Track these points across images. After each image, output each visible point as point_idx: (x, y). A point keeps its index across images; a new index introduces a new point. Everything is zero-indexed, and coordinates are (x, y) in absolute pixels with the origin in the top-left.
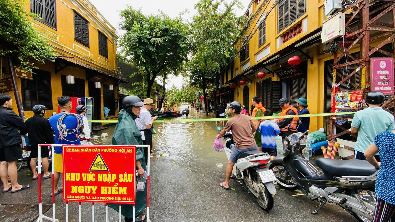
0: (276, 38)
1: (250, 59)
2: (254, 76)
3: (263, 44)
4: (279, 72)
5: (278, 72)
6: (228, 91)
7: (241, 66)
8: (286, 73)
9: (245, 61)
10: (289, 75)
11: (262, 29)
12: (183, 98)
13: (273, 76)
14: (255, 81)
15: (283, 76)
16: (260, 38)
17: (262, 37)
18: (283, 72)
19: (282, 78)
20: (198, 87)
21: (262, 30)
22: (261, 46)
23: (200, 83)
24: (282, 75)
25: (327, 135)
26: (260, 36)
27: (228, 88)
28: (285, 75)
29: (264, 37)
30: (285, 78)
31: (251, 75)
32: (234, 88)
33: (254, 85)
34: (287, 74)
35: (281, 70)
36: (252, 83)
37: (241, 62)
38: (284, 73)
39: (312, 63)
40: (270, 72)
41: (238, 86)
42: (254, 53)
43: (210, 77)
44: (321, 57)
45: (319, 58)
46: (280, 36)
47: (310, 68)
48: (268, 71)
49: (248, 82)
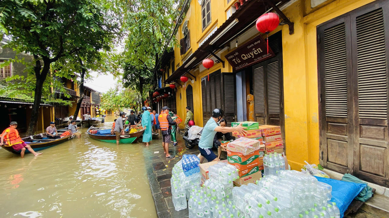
0: (226, 11)
1: (192, 49)
2: (198, 70)
3: (208, 26)
4: (233, 58)
5: (231, 57)
6: (169, 93)
7: (182, 60)
8: (244, 57)
9: (187, 53)
10: (249, 60)
11: (206, 4)
12: (122, 102)
13: (224, 67)
14: (199, 78)
15: (239, 64)
16: (203, 18)
17: (206, 17)
18: (239, 57)
19: (237, 68)
20: (135, 89)
21: (205, 7)
22: (205, 29)
23: (137, 84)
24: (237, 61)
25: (330, 160)
26: (204, 15)
27: (168, 89)
28: (243, 62)
29: (209, 16)
30: (241, 67)
31: (194, 70)
32: (176, 89)
33: (198, 82)
34: (246, 58)
35: (237, 54)
36: (196, 81)
37: (183, 55)
38: (241, 59)
39: (292, 31)
40: (220, 60)
41: (180, 87)
42: (197, 40)
43: (148, 77)
44: (310, 18)
45: (305, 21)
46: (231, 5)
47: (287, 43)
48: (217, 60)
49: (192, 80)
